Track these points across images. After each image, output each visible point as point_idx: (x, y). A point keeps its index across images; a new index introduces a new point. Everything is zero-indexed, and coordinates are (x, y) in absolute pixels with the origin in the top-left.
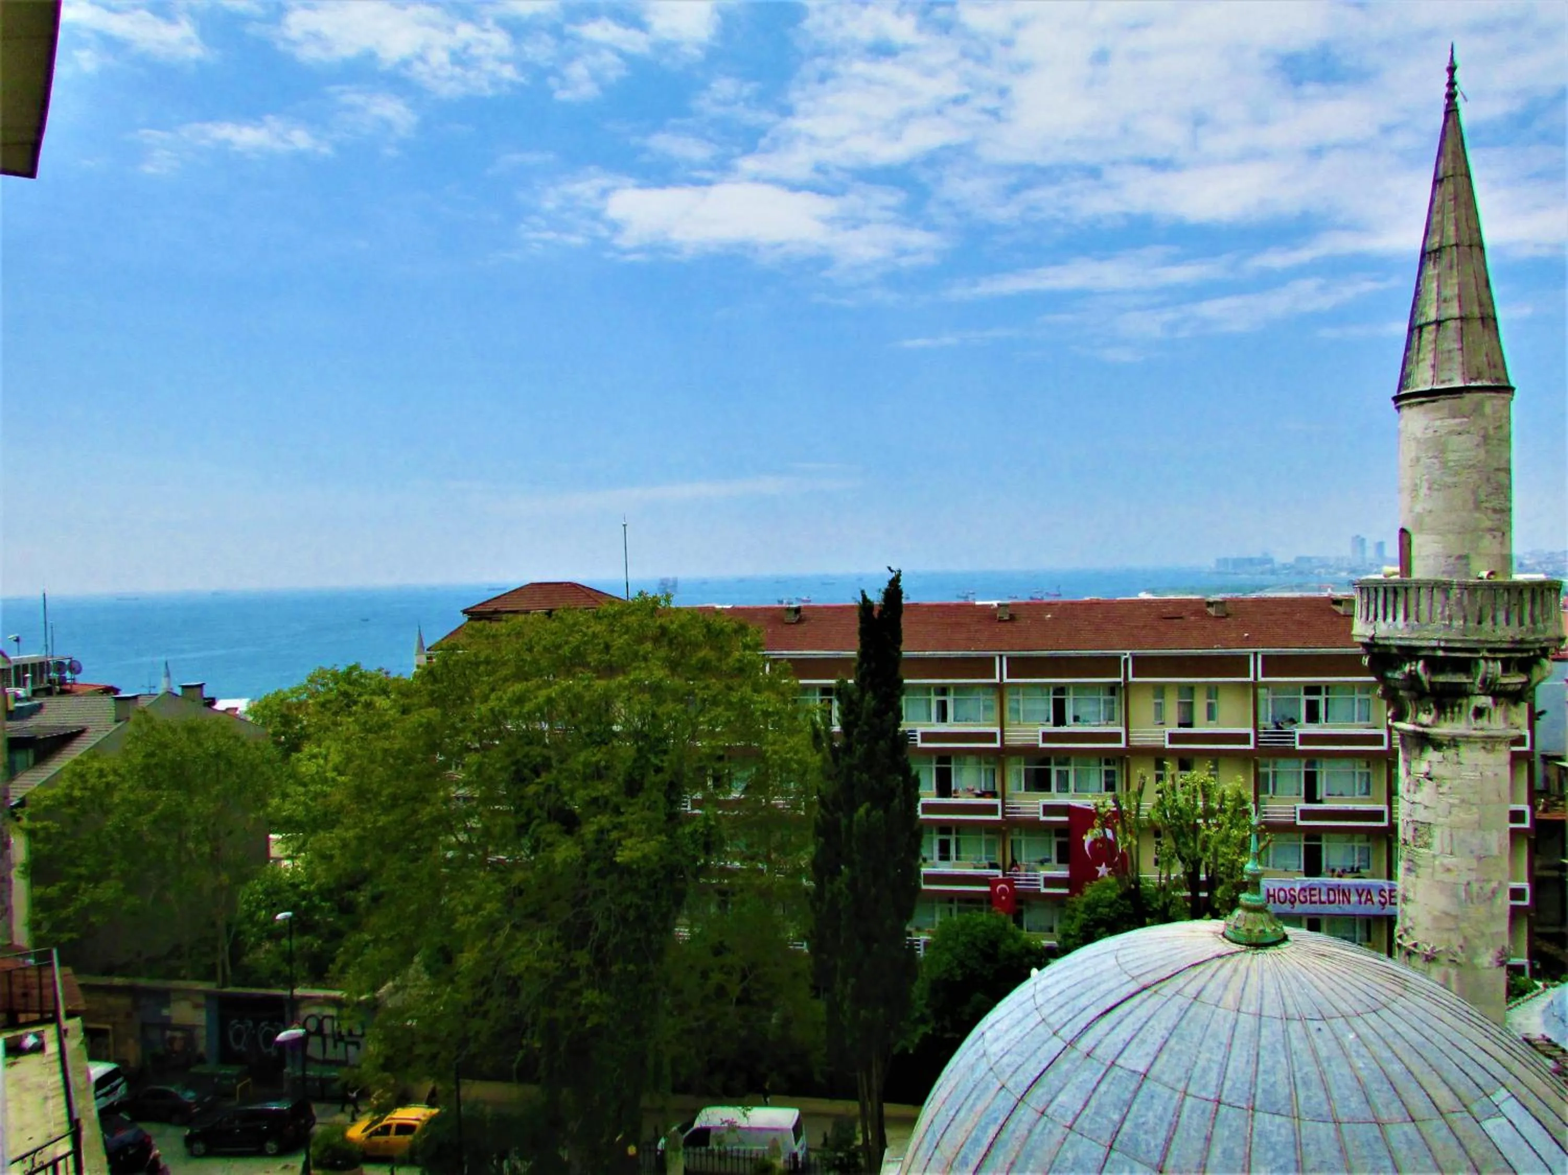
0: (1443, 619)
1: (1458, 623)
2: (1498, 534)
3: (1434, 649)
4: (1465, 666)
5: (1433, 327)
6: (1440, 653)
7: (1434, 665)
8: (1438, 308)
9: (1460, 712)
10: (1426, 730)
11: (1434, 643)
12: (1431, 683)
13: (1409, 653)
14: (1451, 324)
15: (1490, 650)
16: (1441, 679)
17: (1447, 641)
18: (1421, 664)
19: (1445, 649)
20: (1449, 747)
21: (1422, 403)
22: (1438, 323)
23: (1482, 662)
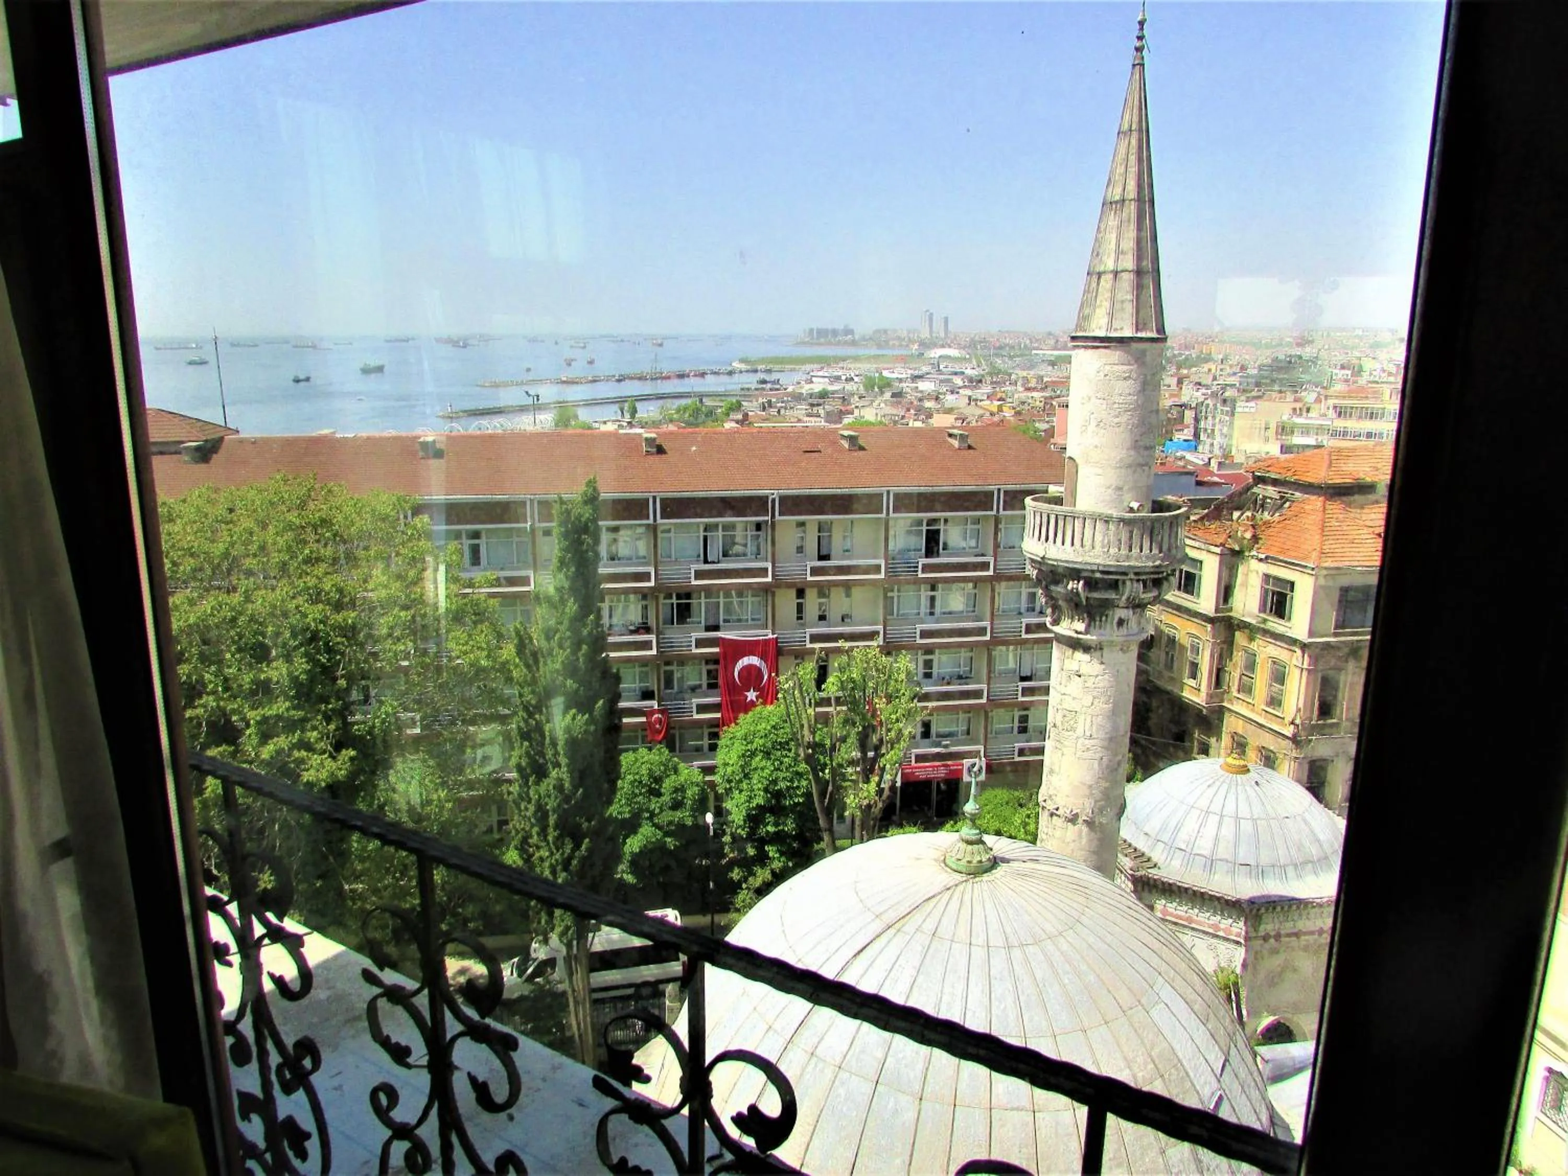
0: (1103, 547)
1: (1113, 551)
2: (1146, 468)
3: (1093, 571)
4: (1114, 586)
5: (1111, 276)
6: (1098, 575)
7: (1091, 584)
8: (1117, 260)
9: (1106, 620)
10: (1080, 636)
11: (1095, 568)
12: (1087, 598)
13: (1075, 573)
14: (1125, 276)
15: (1136, 574)
16: (1096, 595)
17: (1104, 566)
18: (1081, 582)
19: (1103, 572)
20: (1095, 650)
21: (1097, 347)
22: (1116, 273)
23: (1128, 583)
